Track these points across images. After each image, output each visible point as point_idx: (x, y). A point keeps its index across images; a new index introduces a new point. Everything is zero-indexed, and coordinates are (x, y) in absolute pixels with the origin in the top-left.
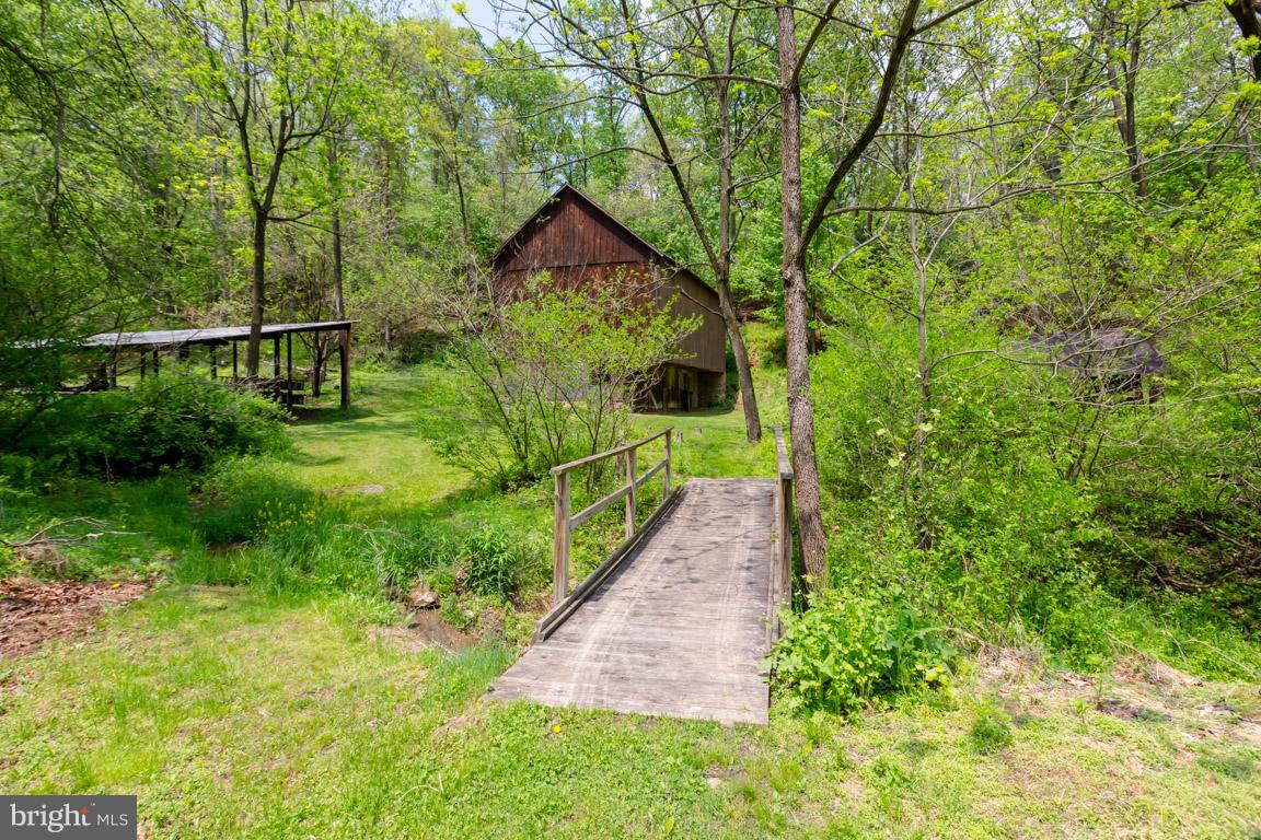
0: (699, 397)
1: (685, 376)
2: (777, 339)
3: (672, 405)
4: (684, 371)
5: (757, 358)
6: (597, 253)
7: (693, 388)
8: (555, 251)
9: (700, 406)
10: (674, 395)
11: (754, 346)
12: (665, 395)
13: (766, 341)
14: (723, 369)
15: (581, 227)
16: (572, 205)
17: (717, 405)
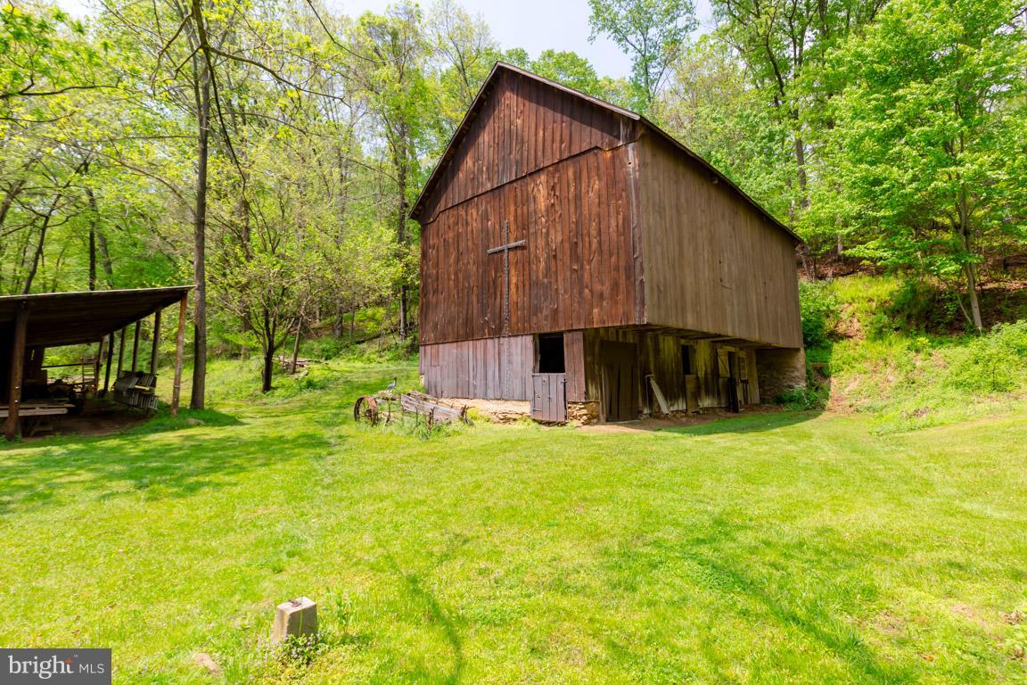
0: (761, 387)
1: (731, 355)
2: (891, 294)
3: (706, 402)
4: (731, 349)
5: (857, 325)
6: (540, 154)
7: (749, 372)
8: (488, 169)
9: (763, 400)
10: (711, 384)
11: (851, 309)
12: (690, 387)
13: (870, 300)
14: (797, 342)
15: (519, 121)
16: (508, 94)
17: (791, 400)
